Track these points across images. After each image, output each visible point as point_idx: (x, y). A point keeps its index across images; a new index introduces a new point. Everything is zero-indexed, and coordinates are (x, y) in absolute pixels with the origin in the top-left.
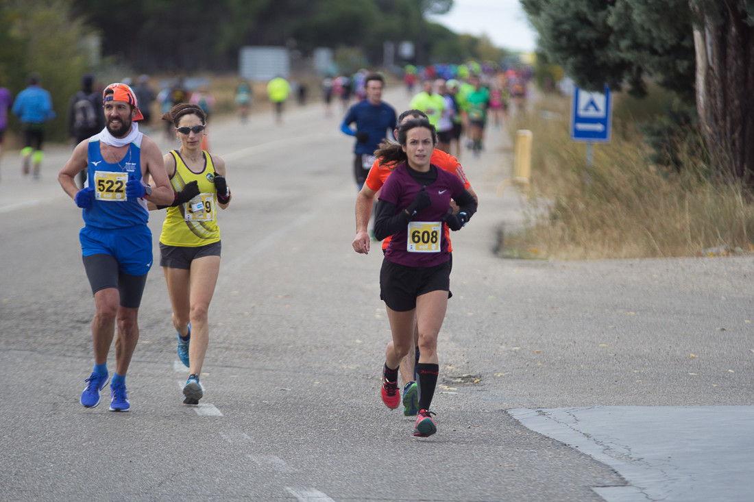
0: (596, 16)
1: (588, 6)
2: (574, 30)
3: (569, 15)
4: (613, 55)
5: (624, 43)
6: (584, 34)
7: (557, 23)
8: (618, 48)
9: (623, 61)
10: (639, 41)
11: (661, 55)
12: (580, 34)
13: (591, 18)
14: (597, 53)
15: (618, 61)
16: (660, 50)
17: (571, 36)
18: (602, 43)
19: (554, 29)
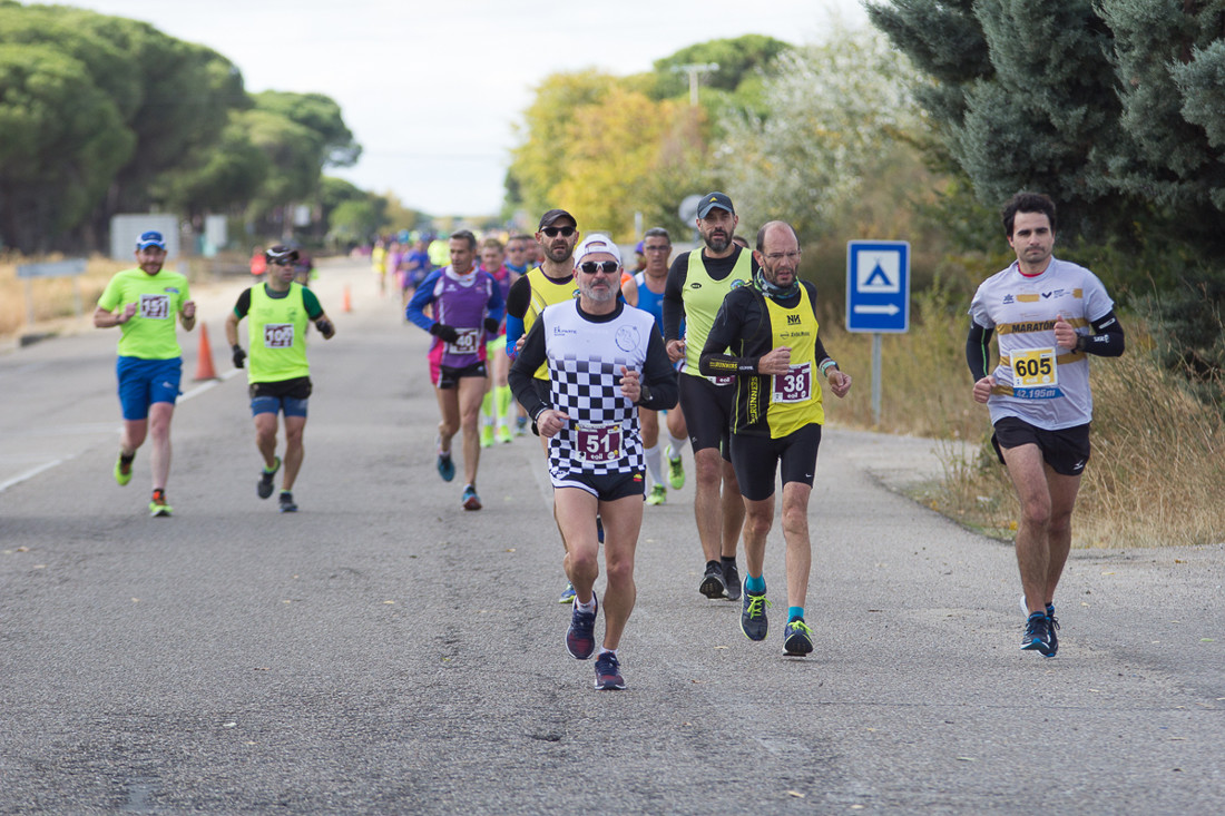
0: (1065, 118)
1: (1051, 101)
2: (1026, 143)
3: (1015, 117)
4: (1093, 182)
5: (1115, 163)
6: (1044, 147)
7: (998, 131)
8: (1104, 170)
9: (1113, 192)
10: (1141, 158)
11: (1181, 182)
12: (1034, 149)
13: (1055, 121)
14: (1065, 179)
15: (1102, 192)
16: (1181, 173)
17: (1020, 153)
18: (1075, 162)
19: (990, 143)
